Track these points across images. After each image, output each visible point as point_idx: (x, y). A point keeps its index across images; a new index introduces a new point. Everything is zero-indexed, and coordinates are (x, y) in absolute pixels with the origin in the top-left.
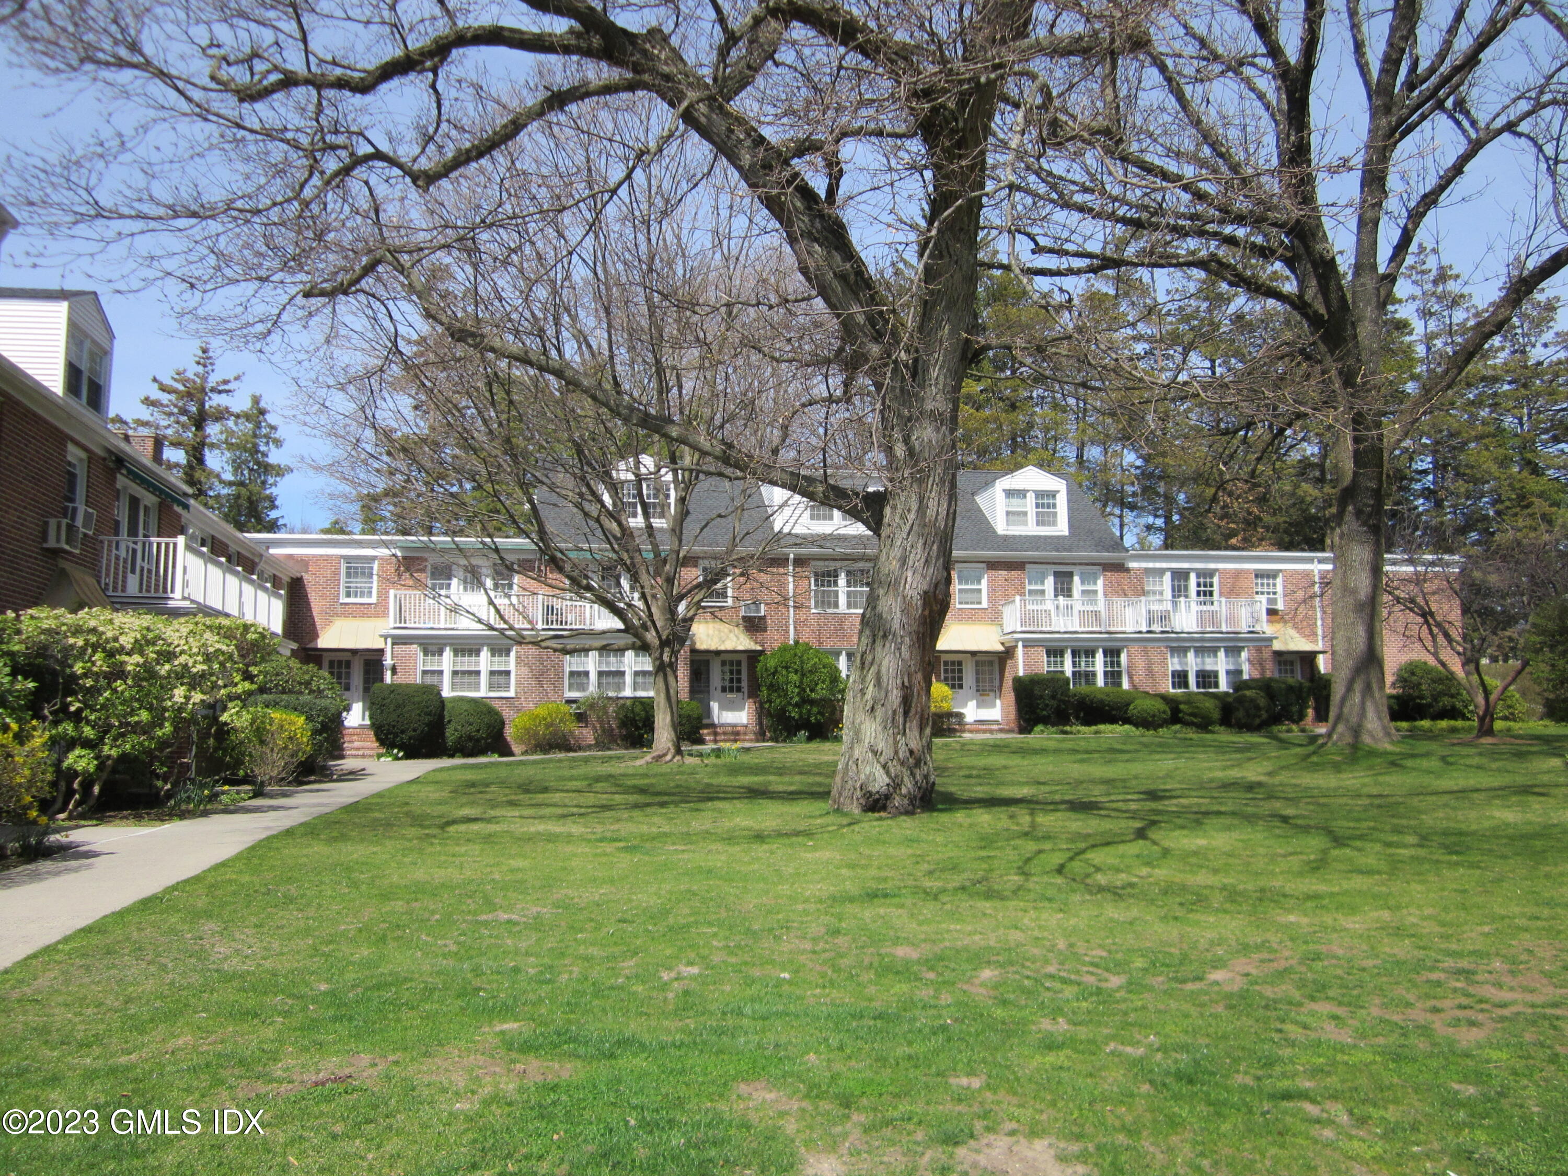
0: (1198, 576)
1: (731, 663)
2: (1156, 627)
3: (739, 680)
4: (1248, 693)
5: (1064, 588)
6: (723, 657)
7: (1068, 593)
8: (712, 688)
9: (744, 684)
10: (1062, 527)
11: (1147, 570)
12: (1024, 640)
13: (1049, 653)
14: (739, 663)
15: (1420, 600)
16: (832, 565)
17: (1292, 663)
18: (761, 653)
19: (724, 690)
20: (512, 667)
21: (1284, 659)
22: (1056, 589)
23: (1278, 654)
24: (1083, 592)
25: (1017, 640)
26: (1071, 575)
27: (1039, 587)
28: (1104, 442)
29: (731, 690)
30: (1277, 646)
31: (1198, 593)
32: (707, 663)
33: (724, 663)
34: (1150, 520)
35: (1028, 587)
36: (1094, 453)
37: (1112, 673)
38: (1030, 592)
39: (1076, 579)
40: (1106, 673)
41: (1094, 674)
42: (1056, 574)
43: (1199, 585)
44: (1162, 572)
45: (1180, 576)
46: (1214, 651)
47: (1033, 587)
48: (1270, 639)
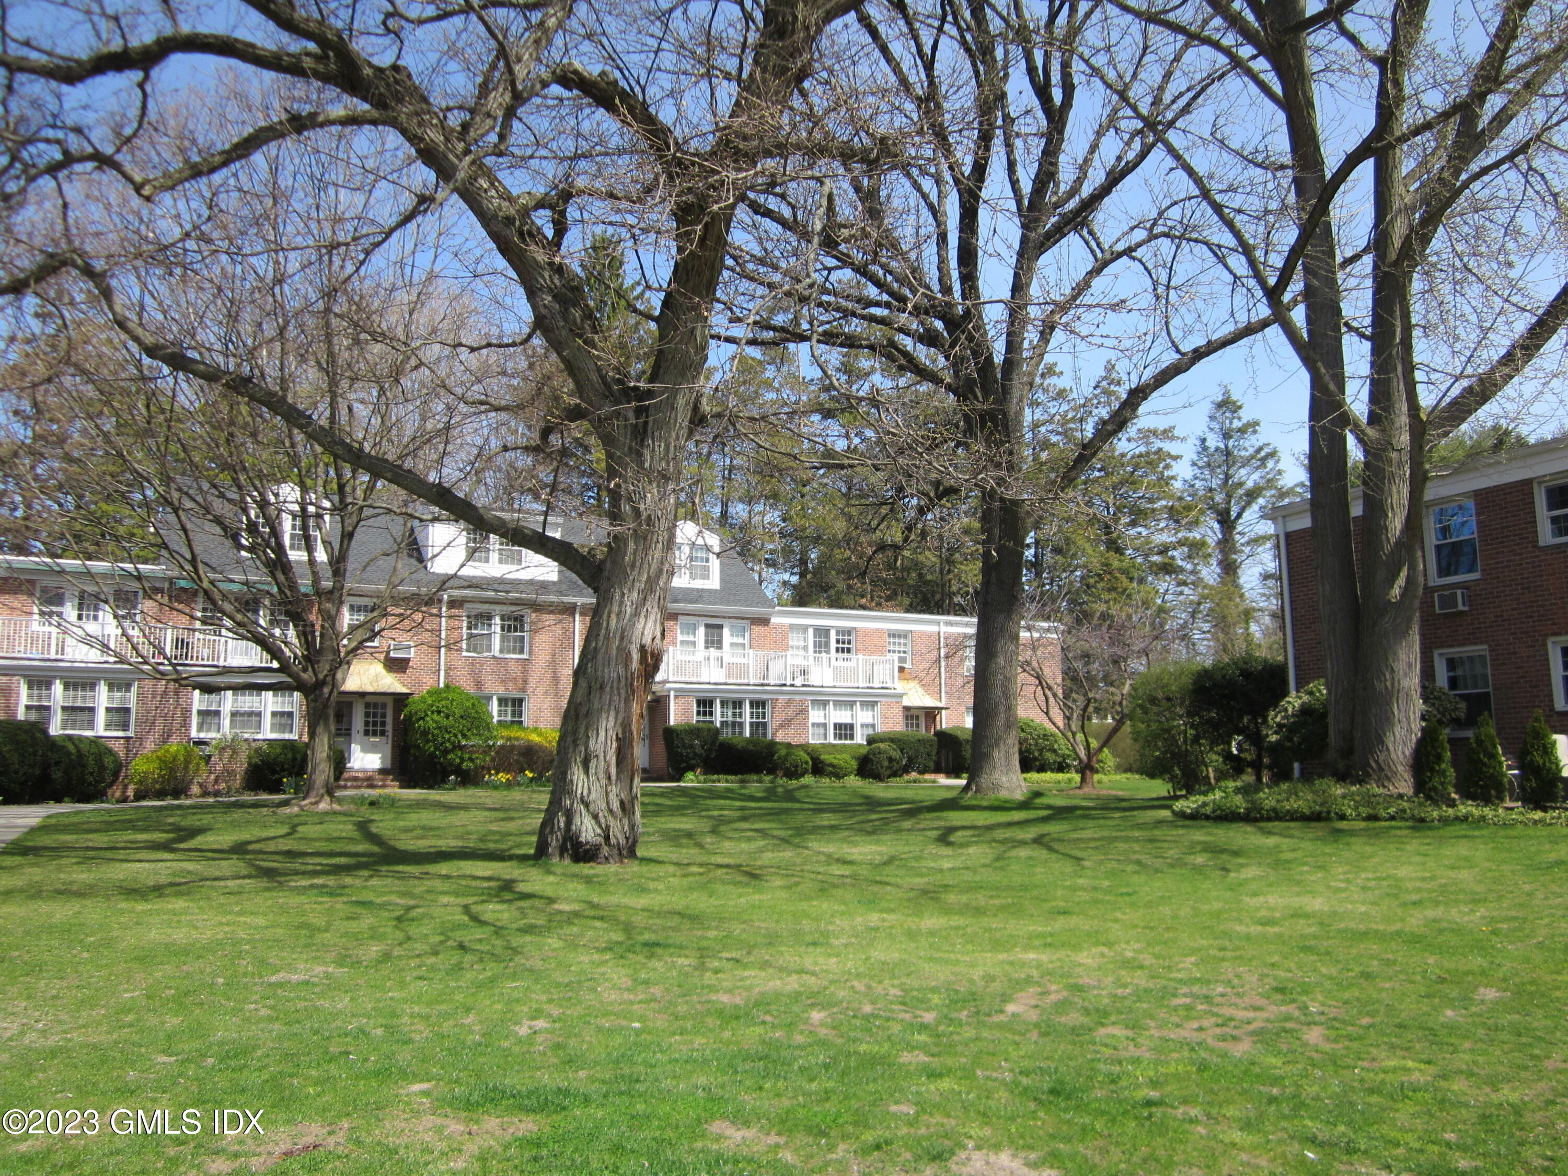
0: (838, 633)
1: (376, 705)
2: (799, 682)
3: (383, 724)
4: (882, 746)
5: (714, 641)
6: (368, 698)
7: (719, 645)
8: (354, 732)
9: (389, 728)
10: (714, 582)
11: (792, 627)
12: (676, 690)
13: (699, 703)
14: (384, 706)
15: (1035, 664)
16: (485, 608)
17: (917, 718)
18: (407, 695)
19: (367, 733)
20: (132, 705)
21: (910, 714)
22: (706, 642)
23: (907, 709)
24: (732, 644)
25: (669, 690)
26: (720, 627)
27: (691, 638)
28: (749, 500)
29: (375, 734)
30: (906, 702)
31: (837, 650)
32: (350, 705)
33: (367, 705)
34: (786, 577)
35: (680, 637)
36: (739, 510)
37: (758, 724)
38: (682, 642)
39: (726, 632)
40: (751, 724)
41: (741, 725)
42: (707, 626)
43: (838, 642)
44: (805, 628)
45: (822, 632)
46: (852, 704)
47: (685, 638)
48: (901, 696)
